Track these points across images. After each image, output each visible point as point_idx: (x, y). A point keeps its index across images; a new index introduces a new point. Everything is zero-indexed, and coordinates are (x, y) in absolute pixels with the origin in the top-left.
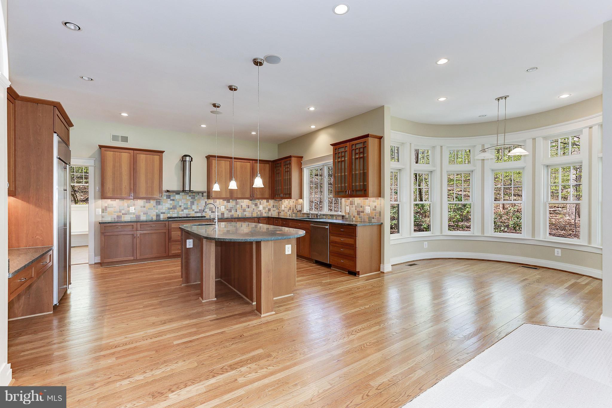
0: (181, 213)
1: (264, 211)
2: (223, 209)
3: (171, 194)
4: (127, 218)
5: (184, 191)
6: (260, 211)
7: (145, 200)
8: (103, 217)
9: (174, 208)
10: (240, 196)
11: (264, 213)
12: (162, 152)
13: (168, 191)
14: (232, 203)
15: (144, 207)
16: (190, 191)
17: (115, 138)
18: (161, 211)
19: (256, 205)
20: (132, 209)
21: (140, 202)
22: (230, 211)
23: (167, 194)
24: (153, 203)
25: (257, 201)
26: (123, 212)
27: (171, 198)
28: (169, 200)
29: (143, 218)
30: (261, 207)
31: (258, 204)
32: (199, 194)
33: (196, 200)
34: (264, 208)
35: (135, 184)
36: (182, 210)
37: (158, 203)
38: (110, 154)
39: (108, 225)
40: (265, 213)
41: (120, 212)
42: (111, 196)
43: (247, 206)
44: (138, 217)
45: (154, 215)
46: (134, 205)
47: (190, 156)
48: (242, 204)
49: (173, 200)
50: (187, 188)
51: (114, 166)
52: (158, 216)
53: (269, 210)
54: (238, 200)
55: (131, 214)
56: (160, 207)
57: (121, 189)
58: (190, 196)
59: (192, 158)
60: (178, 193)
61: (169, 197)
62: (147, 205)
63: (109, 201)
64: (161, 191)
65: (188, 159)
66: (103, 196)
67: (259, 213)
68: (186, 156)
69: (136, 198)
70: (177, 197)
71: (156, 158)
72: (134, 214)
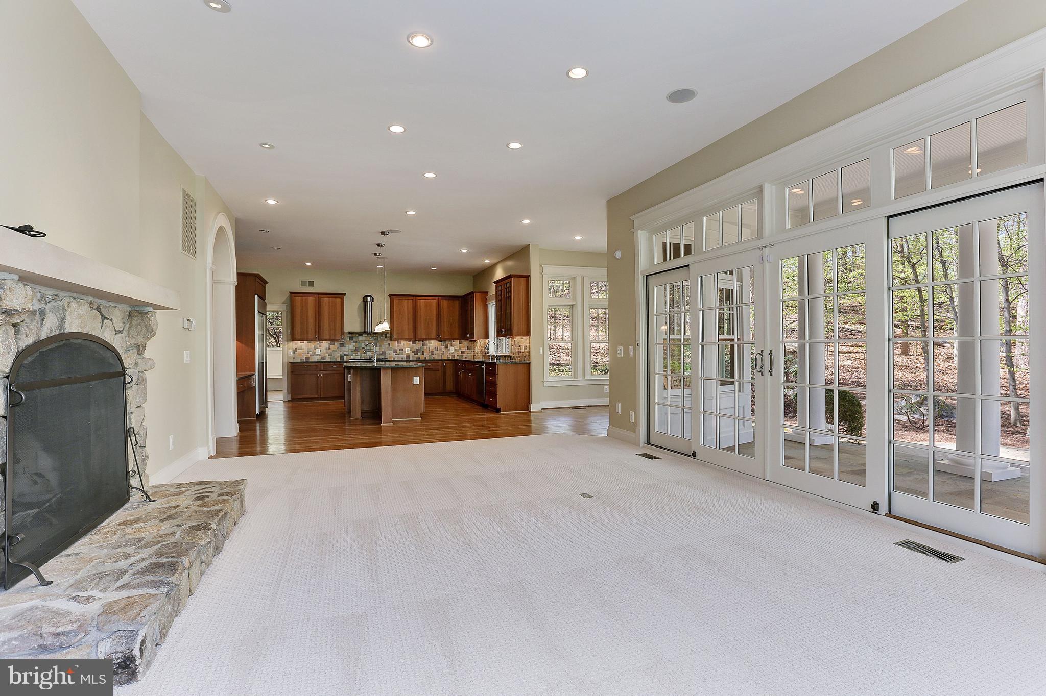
0: (363, 355)
1: (456, 354)
2: (407, 351)
3: (354, 336)
4: (314, 359)
5: (365, 332)
6: (452, 353)
7: (330, 342)
8: (294, 358)
9: (357, 350)
10: (424, 337)
11: (456, 355)
12: (344, 294)
13: (349, 333)
14: (418, 345)
15: (329, 349)
16: (372, 332)
17: (303, 283)
18: (345, 353)
19: (446, 347)
20: (318, 351)
21: (325, 344)
22: (416, 353)
23: (350, 335)
24: (337, 344)
25: (448, 343)
26: (311, 353)
27: (355, 340)
28: (352, 341)
29: (328, 359)
30: (452, 350)
31: (449, 345)
32: (382, 336)
33: (379, 342)
34: (456, 350)
35: (319, 327)
36: (365, 353)
37: (342, 345)
38: (298, 299)
39: (298, 364)
40: (458, 356)
41: (308, 353)
42: (299, 338)
43: (435, 348)
44: (323, 358)
45: (338, 357)
46: (320, 347)
47: (370, 296)
48: (429, 345)
49: (356, 342)
50: (369, 330)
51: (302, 310)
52: (342, 357)
53: (463, 352)
54: (424, 342)
55: (317, 355)
56: (343, 348)
57: (308, 333)
58: (372, 337)
59: (373, 299)
60: (360, 334)
61: (351, 339)
62: (332, 346)
63: (299, 344)
64: (343, 333)
65: (369, 299)
66: (293, 339)
67: (450, 356)
68: (367, 296)
69: (321, 339)
70: (360, 338)
71: (339, 300)
72: (320, 355)
